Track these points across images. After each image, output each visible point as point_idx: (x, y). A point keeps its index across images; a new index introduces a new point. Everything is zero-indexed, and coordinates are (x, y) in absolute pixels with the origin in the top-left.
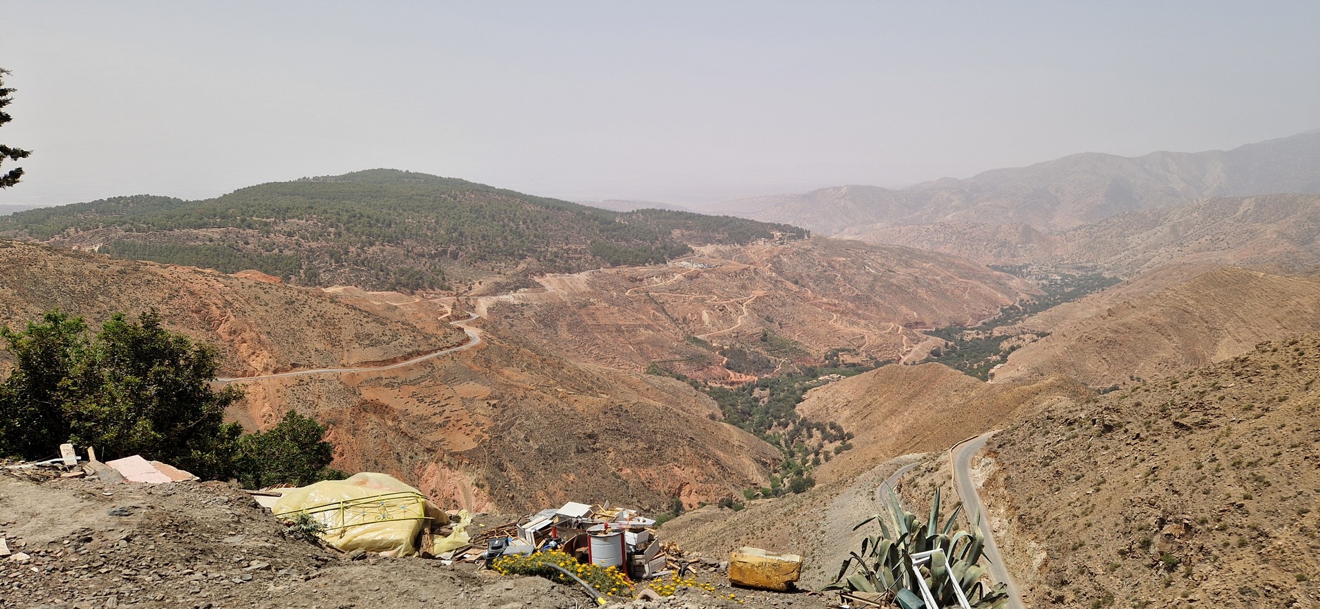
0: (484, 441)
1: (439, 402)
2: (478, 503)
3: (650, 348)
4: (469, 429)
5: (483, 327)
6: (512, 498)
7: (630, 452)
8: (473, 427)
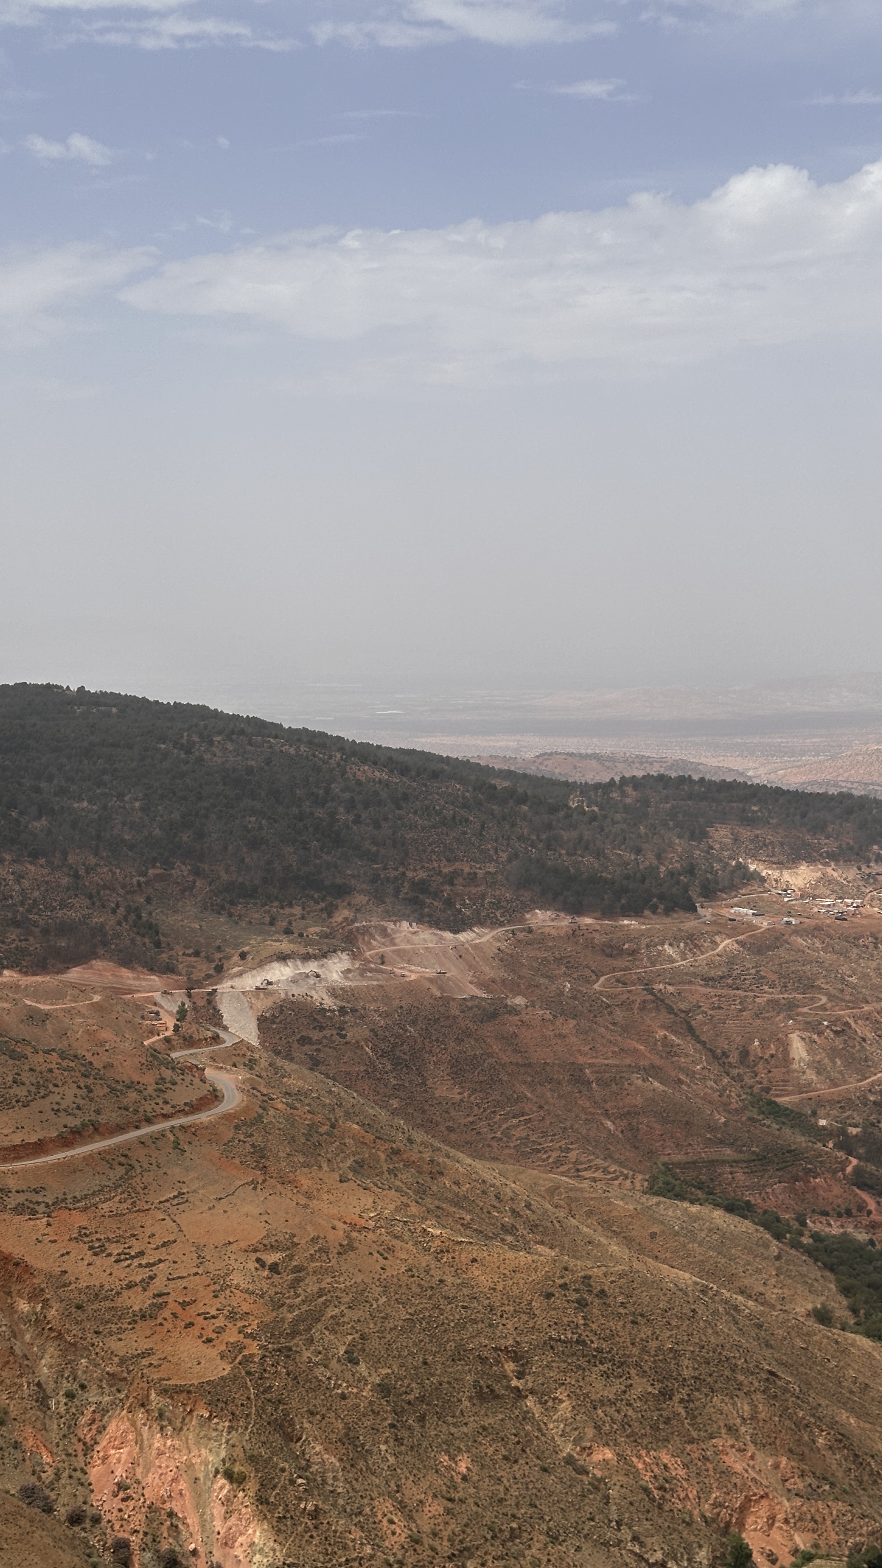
0: (248, 1359)
1: (141, 1254)
2: (229, 1523)
3: (657, 1126)
4: (210, 1328)
5: (251, 1064)
6: (316, 1514)
7: (612, 1403)
8: (220, 1322)
